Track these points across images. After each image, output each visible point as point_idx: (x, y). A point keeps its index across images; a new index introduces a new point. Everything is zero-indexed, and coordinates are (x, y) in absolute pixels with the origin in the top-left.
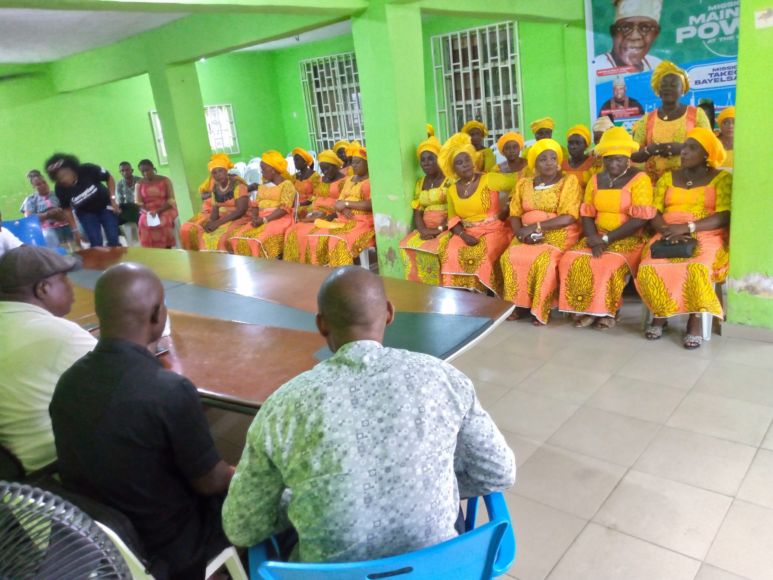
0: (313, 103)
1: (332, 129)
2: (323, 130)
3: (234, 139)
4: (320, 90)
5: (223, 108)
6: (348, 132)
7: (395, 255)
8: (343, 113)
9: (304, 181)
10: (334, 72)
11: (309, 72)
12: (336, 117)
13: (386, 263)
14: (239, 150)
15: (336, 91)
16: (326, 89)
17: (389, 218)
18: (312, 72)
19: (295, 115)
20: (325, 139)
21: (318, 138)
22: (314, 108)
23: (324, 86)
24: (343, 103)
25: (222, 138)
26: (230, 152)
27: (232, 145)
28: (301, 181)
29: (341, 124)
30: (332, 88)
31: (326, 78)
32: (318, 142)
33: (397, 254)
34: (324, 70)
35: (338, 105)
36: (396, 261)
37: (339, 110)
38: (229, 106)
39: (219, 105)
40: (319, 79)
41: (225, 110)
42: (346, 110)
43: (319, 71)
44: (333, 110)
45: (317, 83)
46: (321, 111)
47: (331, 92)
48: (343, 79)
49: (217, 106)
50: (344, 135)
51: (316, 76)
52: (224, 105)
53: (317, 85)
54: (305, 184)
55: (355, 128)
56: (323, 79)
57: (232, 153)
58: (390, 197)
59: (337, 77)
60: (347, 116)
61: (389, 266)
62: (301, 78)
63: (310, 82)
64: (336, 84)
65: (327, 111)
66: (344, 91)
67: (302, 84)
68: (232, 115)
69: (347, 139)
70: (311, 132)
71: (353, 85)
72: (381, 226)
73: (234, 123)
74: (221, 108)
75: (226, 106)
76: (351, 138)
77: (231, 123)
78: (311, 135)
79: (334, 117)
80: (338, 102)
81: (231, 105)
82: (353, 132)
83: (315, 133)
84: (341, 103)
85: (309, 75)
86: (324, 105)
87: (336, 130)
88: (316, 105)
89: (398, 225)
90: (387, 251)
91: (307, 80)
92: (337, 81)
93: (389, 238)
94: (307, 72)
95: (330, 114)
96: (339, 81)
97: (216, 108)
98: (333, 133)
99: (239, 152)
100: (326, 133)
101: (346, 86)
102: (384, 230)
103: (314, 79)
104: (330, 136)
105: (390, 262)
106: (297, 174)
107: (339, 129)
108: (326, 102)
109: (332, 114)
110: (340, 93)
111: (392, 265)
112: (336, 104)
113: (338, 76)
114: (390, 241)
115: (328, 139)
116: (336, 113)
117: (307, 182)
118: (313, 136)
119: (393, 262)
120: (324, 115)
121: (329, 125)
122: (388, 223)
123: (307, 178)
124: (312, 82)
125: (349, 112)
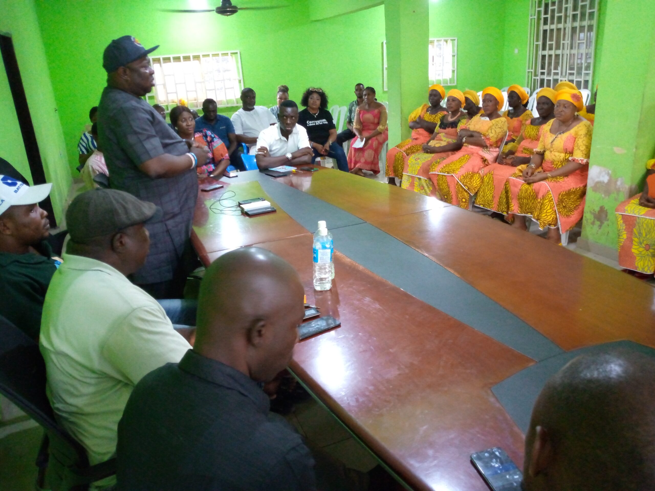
0: (537, 40)
1: (552, 67)
2: (543, 68)
3: (453, 71)
4: (547, 27)
5: (449, 41)
6: (568, 71)
7: (606, 216)
8: (567, 52)
9: (514, 119)
10: (566, 9)
11: (539, 9)
12: (559, 55)
13: (593, 223)
14: (455, 82)
15: (565, 29)
16: (554, 27)
17: (608, 174)
18: (542, 9)
19: (516, 51)
20: (542, 77)
21: (536, 75)
22: (537, 46)
23: (552, 23)
24: (569, 42)
25: (442, 70)
26: (447, 83)
27: (451, 77)
28: (512, 118)
29: (562, 63)
30: (561, 26)
31: (556, 15)
32: (535, 79)
33: (610, 216)
34: (556, 7)
35: (563, 44)
36: (606, 223)
37: (563, 48)
38: (455, 40)
39: (446, 39)
40: (549, 16)
41: (450, 43)
42: (571, 48)
43: (550, 8)
44: (558, 48)
45: (546, 20)
46: (544, 49)
47: (559, 30)
48: (574, 17)
49: (443, 39)
50: (564, 74)
51: (546, 12)
52: (449, 39)
53: (545, 23)
54: (515, 121)
55: (578, 68)
56: (553, 17)
57: (449, 84)
58: (615, 149)
59: (568, 14)
60: (570, 55)
61: (596, 228)
62: (530, 15)
63: (539, 19)
64: (565, 22)
65: (551, 49)
66: (574, 29)
67: (530, 20)
68: (456, 49)
69: (566, 79)
70: (529, 69)
71: (586, 23)
72: (597, 180)
73: (456, 57)
74: (446, 41)
75: (451, 40)
76: (571, 78)
77: (454, 56)
78: (529, 72)
79: (557, 56)
80: (564, 40)
81: (456, 39)
82: (575, 72)
83: (533, 71)
84: (567, 42)
85: (539, 12)
86: (548, 43)
87: (556, 68)
88: (540, 43)
89: (619, 183)
90: (597, 209)
91: (536, 17)
92: (568, 18)
93: (603, 196)
94: (537, 9)
95: (553, 52)
96: (570, 19)
97: (442, 41)
98: (553, 71)
99: (455, 84)
100: (545, 71)
101: (577, 24)
102: (598, 186)
103: (543, 16)
104: (549, 74)
105: (598, 223)
106: (509, 111)
107: (559, 68)
108: (551, 40)
109: (555, 52)
110: (569, 32)
111: (600, 226)
112: (562, 42)
113: (570, 13)
114: (603, 198)
115: (545, 77)
116: (559, 52)
117: (518, 120)
118: (530, 74)
119: (602, 223)
120: (546, 53)
121: (550, 64)
122: (606, 179)
123: (518, 116)
124: (541, 19)
125: (574, 51)
